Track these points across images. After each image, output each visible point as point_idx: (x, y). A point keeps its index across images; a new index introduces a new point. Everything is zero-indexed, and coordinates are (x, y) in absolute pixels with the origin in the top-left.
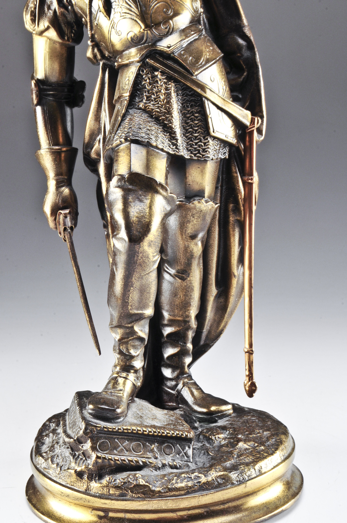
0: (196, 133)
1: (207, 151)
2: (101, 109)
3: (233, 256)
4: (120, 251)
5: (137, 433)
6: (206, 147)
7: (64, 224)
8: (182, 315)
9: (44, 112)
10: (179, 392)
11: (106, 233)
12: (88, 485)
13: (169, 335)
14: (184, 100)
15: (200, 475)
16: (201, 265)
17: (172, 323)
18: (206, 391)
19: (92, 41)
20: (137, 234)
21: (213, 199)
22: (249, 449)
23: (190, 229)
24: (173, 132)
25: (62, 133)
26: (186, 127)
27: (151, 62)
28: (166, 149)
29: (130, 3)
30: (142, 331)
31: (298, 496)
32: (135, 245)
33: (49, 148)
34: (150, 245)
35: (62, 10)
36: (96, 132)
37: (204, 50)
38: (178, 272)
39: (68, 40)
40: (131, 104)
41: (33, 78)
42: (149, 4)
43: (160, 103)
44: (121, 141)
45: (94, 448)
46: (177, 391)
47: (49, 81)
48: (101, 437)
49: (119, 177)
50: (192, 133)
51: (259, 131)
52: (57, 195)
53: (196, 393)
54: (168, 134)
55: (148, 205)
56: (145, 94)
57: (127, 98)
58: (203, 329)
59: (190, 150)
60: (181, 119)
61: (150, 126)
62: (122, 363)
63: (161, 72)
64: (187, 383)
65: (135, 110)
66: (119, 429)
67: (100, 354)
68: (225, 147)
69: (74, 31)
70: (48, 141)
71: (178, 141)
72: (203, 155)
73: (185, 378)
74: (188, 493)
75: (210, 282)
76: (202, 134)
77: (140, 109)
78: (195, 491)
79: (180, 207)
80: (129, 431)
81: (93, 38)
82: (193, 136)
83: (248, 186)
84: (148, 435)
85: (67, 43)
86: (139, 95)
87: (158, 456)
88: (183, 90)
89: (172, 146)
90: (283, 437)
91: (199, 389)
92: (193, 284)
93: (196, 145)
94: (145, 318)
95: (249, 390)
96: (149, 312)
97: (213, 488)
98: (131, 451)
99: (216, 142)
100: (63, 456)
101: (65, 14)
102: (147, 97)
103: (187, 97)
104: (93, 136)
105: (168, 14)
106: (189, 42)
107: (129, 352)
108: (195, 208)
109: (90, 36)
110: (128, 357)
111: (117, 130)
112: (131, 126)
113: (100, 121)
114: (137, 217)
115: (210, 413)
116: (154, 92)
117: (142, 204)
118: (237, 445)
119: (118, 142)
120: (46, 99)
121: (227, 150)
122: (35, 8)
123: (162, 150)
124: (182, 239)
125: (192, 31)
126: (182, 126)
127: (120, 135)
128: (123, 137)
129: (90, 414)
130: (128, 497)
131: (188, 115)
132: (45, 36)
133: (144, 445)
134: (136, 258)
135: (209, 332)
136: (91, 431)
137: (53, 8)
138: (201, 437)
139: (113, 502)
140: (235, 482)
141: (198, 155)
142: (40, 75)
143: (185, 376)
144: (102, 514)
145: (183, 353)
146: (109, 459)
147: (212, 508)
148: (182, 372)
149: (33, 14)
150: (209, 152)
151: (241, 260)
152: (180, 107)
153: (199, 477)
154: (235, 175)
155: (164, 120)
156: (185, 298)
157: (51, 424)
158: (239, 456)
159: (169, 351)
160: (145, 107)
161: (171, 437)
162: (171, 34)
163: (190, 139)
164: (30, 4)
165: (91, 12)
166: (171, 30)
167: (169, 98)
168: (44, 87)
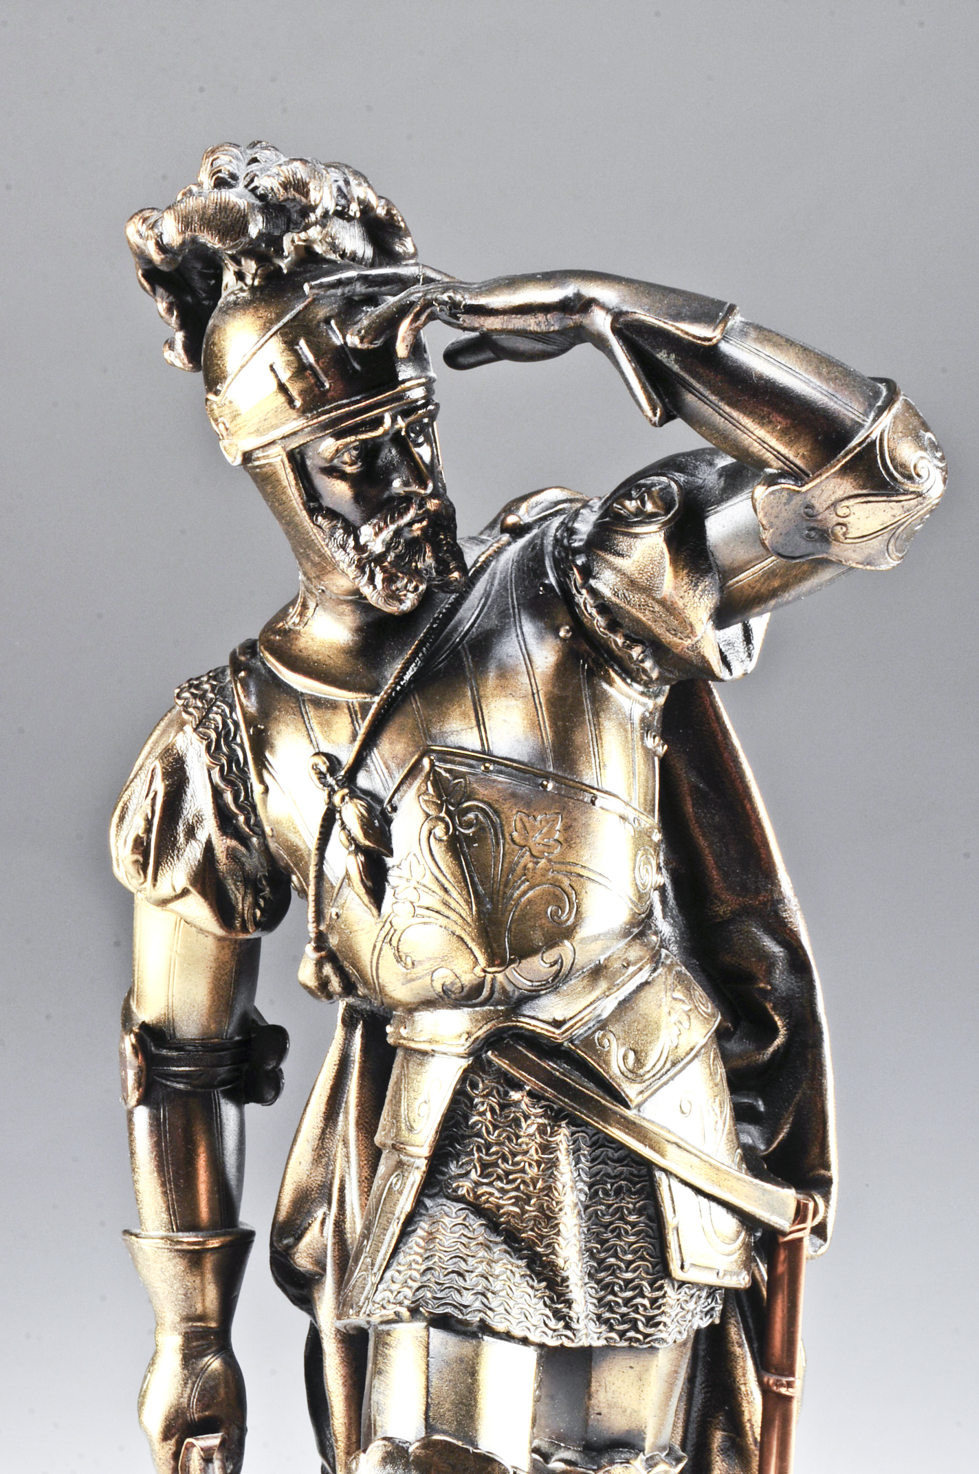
0: (627, 1271)
1: (658, 1324)
6: (657, 1312)
9: (157, 1126)
14: (598, 1173)
19: (318, 949)
24: (559, 1279)
26: (599, 1252)
27: (504, 1064)
28: (535, 1337)
29: (447, 885)
33: (167, 1238)
35: (231, 843)
36: (315, 1196)
37: (663, 1016)
39: (245, 929)
40: (435, 1182)
42: (505, 893)
43: (522, 1187)
44: (397, 1314)
47: (178, 1035)
49: (390, 1447)
50: (612, 1270)
51: (819, 1230)
52: (186, 1383)
54: (544, 1284)
56: (476, 1154)
57: (423, 1164)
59: (609, 1319)
60: (585, 1230)
61: (489, 1263)
63: (529, 1094)
65: (444, 1201)
69: (262, 903)
70: (165, 1215)
71: (574, 1305)
72: (646, 1336)
76: (648, 1273)
77: (461, 1199)
81: (321, 941)
82: (618, 1278)
83: (779, 1404)
85: (242, 936)
86: (458, 1155)
88: (593, 1147)
89: (552, 1323)
93: (625, 1305)
99: (686, 1292)
101: (239, 855)
102: (485, 1166)
103: (607, 1164)
104: (304, 1202)
105: (560, 924)
106: (621, 999)
109: (313, 935)
111: (387, 1267)
112: (430, 1264)
113: (328, 1166)
116: (506, 1150)
119: (389, 1313)
120: (167, 1086)
121: (718, 1304)
122: (148, 831)
123: (525, 1341)
125: (629, 963)
126: (589, 1250)
128: (407, 1302)
131: (607, 1219)
132: (172, 911)
137: (202, 835)
141: (631, 1334)
142: (150, 1009)
149: (140, 846)
150: (665, 1325)
152: (583, 1198)
155: (533, 1241)
160: (478, 1197)
162: (566, 977)
163: (608, 1288)
164: (131, 807)
165: (320, 875)
166: (565, 970)
167: (552, 1176)
168: (164, 1052)
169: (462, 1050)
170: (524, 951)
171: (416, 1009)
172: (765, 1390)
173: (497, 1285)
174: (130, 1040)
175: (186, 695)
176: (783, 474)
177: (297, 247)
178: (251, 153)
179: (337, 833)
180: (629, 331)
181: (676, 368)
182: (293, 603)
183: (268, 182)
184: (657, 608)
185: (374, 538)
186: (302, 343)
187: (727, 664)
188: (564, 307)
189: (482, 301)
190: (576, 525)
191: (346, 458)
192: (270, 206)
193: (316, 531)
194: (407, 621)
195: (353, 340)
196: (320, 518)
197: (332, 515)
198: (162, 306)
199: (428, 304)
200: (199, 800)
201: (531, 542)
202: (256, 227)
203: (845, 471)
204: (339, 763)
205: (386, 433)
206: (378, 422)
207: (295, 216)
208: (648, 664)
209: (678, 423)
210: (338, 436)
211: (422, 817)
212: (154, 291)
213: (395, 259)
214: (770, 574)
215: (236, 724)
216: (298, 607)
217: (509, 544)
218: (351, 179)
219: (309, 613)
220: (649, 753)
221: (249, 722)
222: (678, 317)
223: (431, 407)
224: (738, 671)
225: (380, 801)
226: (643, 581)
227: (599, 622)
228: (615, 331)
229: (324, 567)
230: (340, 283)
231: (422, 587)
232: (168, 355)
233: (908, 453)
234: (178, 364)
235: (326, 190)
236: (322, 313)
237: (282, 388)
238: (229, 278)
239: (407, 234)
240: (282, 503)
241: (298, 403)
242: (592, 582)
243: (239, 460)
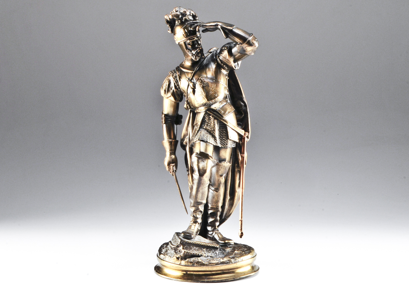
0: (224, 138)
2: (188, 127)
3: (236, 184)
4: (195, 179)
5: (199, 244)
6: (227, 143)
7: (173, 169)
8: (216, 206)
9: (167, 127)
10: (213, 236)
11: (188, 173)
12: (181, 262)
13: (211, 213)
15: (221, 259)
16: (224, 186)
17: (212, 208)
18: (224, 236)
19: (187, 102)
20: (202, 173)
21: (230, 162)
22: (239, 253)
23: (220, 173)
25: (173, 135)
27: (209, 112)
28: (213, 144)
29: (202, 92)
30: (201, 208)
31: (256, 272)
32: (201, 177)
33: (168, 140)
34: (206, 177)
35: (176, 90)
36: (186, 135)
37: (228, 108)
38: (215, 189)
39: (178, 101)
40: (201, 127)
41: (163, 113)
42: (209, 92)
43: (211, 127)
45: (183, 249)
47: (169, 115)
48: (186, 245)
49: (196, 153)
50: (222, 138)
51: (248, 137)
52: (170, 158)
53: (220, 236)
54: (214, 138)
55: (206, 163)
56: (206, 123)
57: (200, 125)
58: (224, 212)
59: (222, 144)
60: (219, 133)
61: (207, 135)
62: (194, 220)
63: (212, 116)
64: (217, 232)
65: (202, 129)
66: (192, 242)
67: (188, 214)
68: (234, 143)
69: (180, 98)
70: (167, 138)
71: (217, 141)
72: (226, 146)
73: (216, 231)
74: (216, 265)
75: (227, 194)
76: (226, 138)
77: (204, 129)
78: (219, 264)
79: (217, 164)
80: (196, 243)
83: (243, 158)
84: (203, 245)
85: (177, 102)
86: (204, 124)
87: (206, 253)
88: (219, 123)
89: (215, 142)
90: (252, 251)
91: (221, 235)
92: (221, 194)
93: (224, 142)
94: (203, 204)
95: (240, 235)
96: (204, 202)
97: (225, 264)
98: (197, 251)
99: (231, 141)
100: (171, 253)
101: (177, 92)
102: (207, 125)
103: (221, 125)
104: (185, 136)
105: (215, 96)
106: (223, 105)
107: (196, 216)
108: (222, 165)
109: (186, 100)
110: (196, 218)
111: (196, 136)
112: (201, 135)
113: (188, 131)
114: (202, 167)
115: (225, 243)
116: (209, 123)
117: (204, 163)
118: (235, 251)
119: (196, 140)
120: (168, 122)
121: (235, 144)
122: (166, 89)
123: (211, 144)
124: (217, 176)
125: (224, 102)
126: (219, 135)
127: (197, 138)
129: (182, 237)
130: (195, 266)
131: (221, 132)
132: (169, 99)
133: (201, 249)
134: (201, 182)
135: (226, 214)
136: (183, 243)
137: (173, 89)
138: (222, 249)
139: (190, 267)
140: (233, 262)
141: (224, 146)
142: (165, 112)
143: (216, 230)
144: (185, 273)
145: (216, 221)
146: (189, 253)
147: (225, 271)
148: (215, 228)
149: (165, 91)
150: (228, 145)
151: (239, 186)
152: (218, 129)
153: (220, 260)
154: (238, 153)
155: (212, 133)
156: (217, 199)
157: (164, 246)
158: (235, 255)
159: (210, 220)
160: (206, 128)
161: (211, 247)
162: (216, 103)
163: (221, 140)
164: (163, 87)
165: (187, 93)
166: (216, 102)
167: (215, 125)
168: (167, 117)
169: (204, 111)
170: (211, 99)
171: (199, 107)
172: (241, 156)
173: (208, 138)
174: (163, 115)
175: (171, 72)
176: (240, 44)
177: (185, 19)
178: (180, 8)
179: (189, 87)
180: (222, 28)
181: (228, 32)
182: (183, 61)
183: (182, 11)
184: (227, 60)
185: (194, 52)
186: (186, 30)
187: (235, 67)
188: (215, 25)
189: (206, 25)
190: (218, 51)
191: (191, 43)
192: (182, 14)
193: (187, 51)
194: (198, 62)
195: (192, 29)
196: (187, 50)
197: (189, 49)
198: (168, 26)
199: (200, 25)
200: (172, 85)
201: (212, 54)
202: (180, 17)
203: (246, 44)
204: (190, 79)
205: (195, 40)
206: (194, 38)
207: (185, 15)
208: (226, 67)
209: (228, 38)
210: (190, 40)
211: (199, 84)
212: (167, 24)
213: (196, 20)
214: (239, 56)
215: (177, 75)
216: (184, 62)
217: (210, 54)
218: (191, 11)
219: (186, 62)
220: (226, 79)
221: (178, 75)
222: (227, 26)
223: (200, 37)
224: (237, 68)
225: (194, 83)
226: (225, 57)
227: (220, 62)
228: (221, 28)
229: (188, 56)
230: (190, 23)
231: (199, 58)
232: (169, 31)
233: (255, 42)
234: (170, 32)
235: (188, 12)
236: (188, 26)
237: (183, 35)
238: (177, 22)
239: (197, 17)
240: (183, 48)
241: (185, 36)
242: (219, 58)
243: (178, 43)
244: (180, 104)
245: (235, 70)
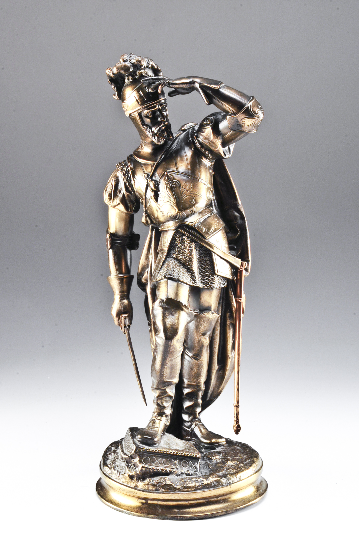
0: (207, 273)
1: (213, 284)
2: (149, 253)
3: (228, 345)
4: (160, 345)
5: (166, 453)
6: (213, 281)
7: (125, 323)
8: (196, 382)
9: (114, 253)
10: (192, 430)
11: (150, 329)
12: (136, 483)
14: (200, 253)
15: (203, 479)
16: (209, 351)
17: (189, 386)
18: (210, 430)
19: (145, 214)
20: (170, 335)
21: (217, 312)
22: (234, 465)
23: (202, 330)
24: (193, 273)
25: (125, 266)
26: (201, 269)
27: (181, 231)
28: (188, 283)
29: (170, 196)
30: (171, 392)
31: (263, 495)
32: (168, 341)
33: (116, 276)
34: (177, 342)
35: (128, 193)
36: (146, 267)
37: (213, 223)
38: (194, 355)
39: (131, 211)
40: (169, 255)
41: (107, 232)
42: (181, 197)
43: (186, 255)
44: (162, 278)
45: (140, 462)
46: (191, 429)
47: (118, 234)
48: (145, 455)
49: (160, 300)
50: (204, 273)
51: (246, 270)
52: (121, 305)
53: (203, 430)
54: (190, 274)
55: (177, 318)
56: (177, 249)
57: (166, 251)
58: (209, 391)
59: (203, 282)
60: (198, 264)
61: (179, 269)
62: (158, 411)
63: (187, 237)
64: (198, 424)
65: (171, 258)
66: (156, 451)
67: (146, 405)
68: (224, 280)
69: (134, 206)
70: (116, 271)
71: (196, 278)
72: (211, 286)
73: (197, 421)
74: (196, 490)
75: (214, 361)
76: (211, 273)
77: (174, 258)
78: (200, 489)
79: (196, 316)
80: (162, 452)
81: (146, 212)
82: (205, 274)
83: (239, 304)
84: (173, 455)
85: (130, 213)
86: (173, 249)
87: (178, 467)
88: (199, 247)
89: (192, 281)
90: (255, 459)
91: (205, 428)
92: (203, 363)
93: (207, 280)
94: (173, 384)
95: (236, 430)
96: (176, 380)
97: (211, 487)
98: (163, 464)
99: (219, 278)
100: (121, 466)
101: (130, 196)
102: (178, 251)
103: (202, 251)
104: (144, 268)
105: (192, 203)
106: (204, 219)
107: (162, 404)
108: (205, 317)
109: (144, 211)
110: (162, 407)
111: (160, 271)
112: (168, 269)
113: (148, 260)
114: (170, 325)
115: (211, 443)
116: (182, 248)
117: (173, 317)
118: (226, 462)
119: (160, 278)
120: (116, 245)
121: (226, 282)
122: (111, 192)
123: (186, 284)
124: (197, 335)
125: (206, 212)
126: (199, 268)
127: (161, 274)
128: (163, 276)
129: (139, 441)
130: (160, 491)
131: (203, 262)
132: (116, 208)
133: (171, 461)
134: (169, 349)
135: (213, 392)
136: (139, 451)
137: (122, 192)
138: (205, 457)
139: (151, 494)
140: (224, 484)
141: (208, 286)
142: (112, 230)
143: (197, 419)
144: (144, 501)
145: (196, 405)
146: (150, 468)
147: (210, 500)
148: (195, 417)
149: (110, 195)
150: (215, 284)
151: (233, 348)
152: (198, 258)
153: (203, 480)
154: (231, 296)
155: (188, 265)
156: (198, 371)
157: (112, 447)
158: (227, 469)
159: (187, 404)
160: (177, 257)
161: (187, 457)
162: (193, 215)
163: (203, 276)
164: (108, 188)
165: (146, 198)
166: (193, 212)
167: (191, 252)
168: (115, 238)
169: (173, 228)
170: (185, 209)
171: (165, 222)
172: (236, 301)
173: (181, 273)
174: (108, 235)
175: (119, 165)
176: (232, 114)
177: (139, 74)
178: (130, 56)
179: (149, 188)
180: (202, 87)
181: (211, 94)
182: (140, 146)
183: (134, 61)
184: (210, 143)
185: (155, 130)
186: (141, 91)
187: (225, 155)
188: (190, 83)
189: (174, 82)
190: (195, 128)
191: (149, 114)
192: (134, 65)
193: (144, 128)
195: (150, 90)
196: (144, 126)
197: (147, 125)
198: (113, 87)
199: (164, 83)
200: (122, 185)
201: (187, 133)
202: (131, 70)
203: (243, 113)
204: (149, 175)
205: (157, 109)
206: (155, 106)
207: (139, 67)
208: (209, 155)
209: (212, 105)
210: (148, 109)
211: (165, 183)
212: (111, 84)
213: (158, 76)
214: (232, 135)
215: (129, 170)
216: (141, 147)
217: (182, 133)
218: (150, 60)
219: (143, 147)
220: (210, 174)
221: (131, 169)
222: (211, 84)
223: (165, 104)
224: (227, 156)
225: (157, 182)
226: (207, 137)
227: (199, 146)
228: (200, 87)
229: (146, 137)
230: (147, 80)
231: (164, 139)
232: (114, 97)
233: (257, 110)
234: (116, 98)
235: (145, 62)
236: (144, 86)
237: (137, 100)
238: (126, 81)
239: (161, 72)
240: (137, 124)
241: (140, 103)
242: (198, 139)
243: (128, 116)
244: (136, 215)
245: (224, 158)
